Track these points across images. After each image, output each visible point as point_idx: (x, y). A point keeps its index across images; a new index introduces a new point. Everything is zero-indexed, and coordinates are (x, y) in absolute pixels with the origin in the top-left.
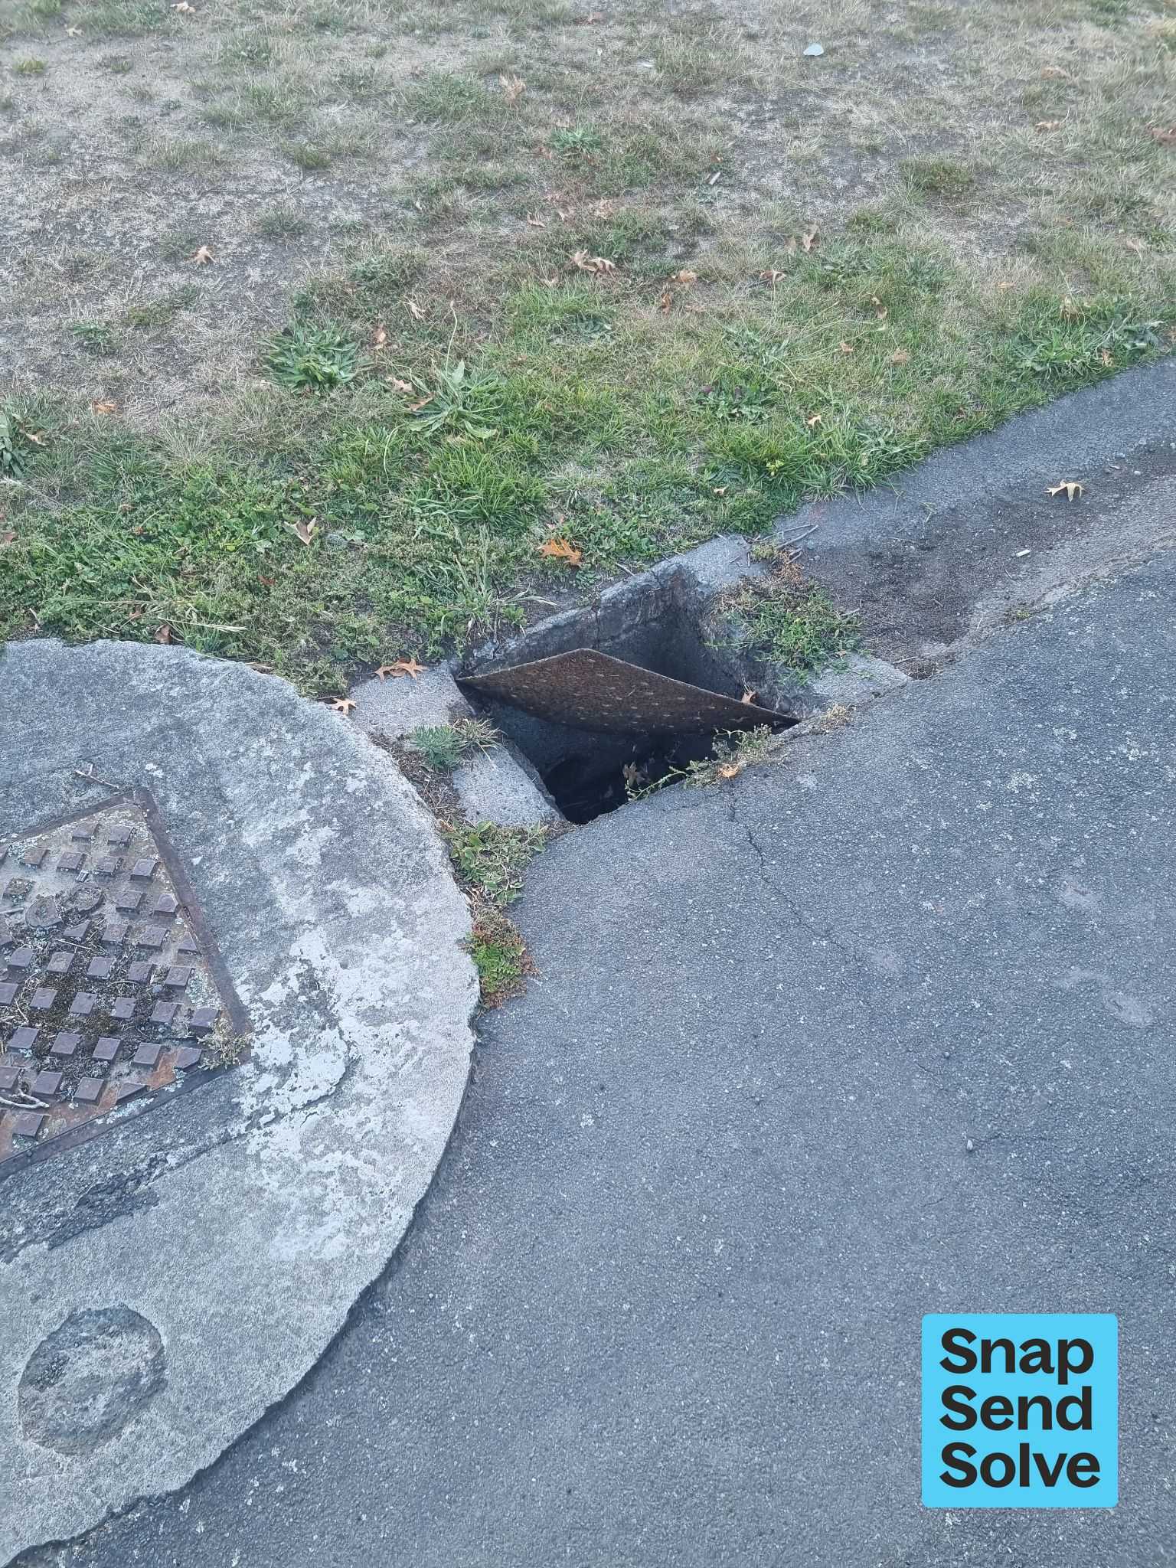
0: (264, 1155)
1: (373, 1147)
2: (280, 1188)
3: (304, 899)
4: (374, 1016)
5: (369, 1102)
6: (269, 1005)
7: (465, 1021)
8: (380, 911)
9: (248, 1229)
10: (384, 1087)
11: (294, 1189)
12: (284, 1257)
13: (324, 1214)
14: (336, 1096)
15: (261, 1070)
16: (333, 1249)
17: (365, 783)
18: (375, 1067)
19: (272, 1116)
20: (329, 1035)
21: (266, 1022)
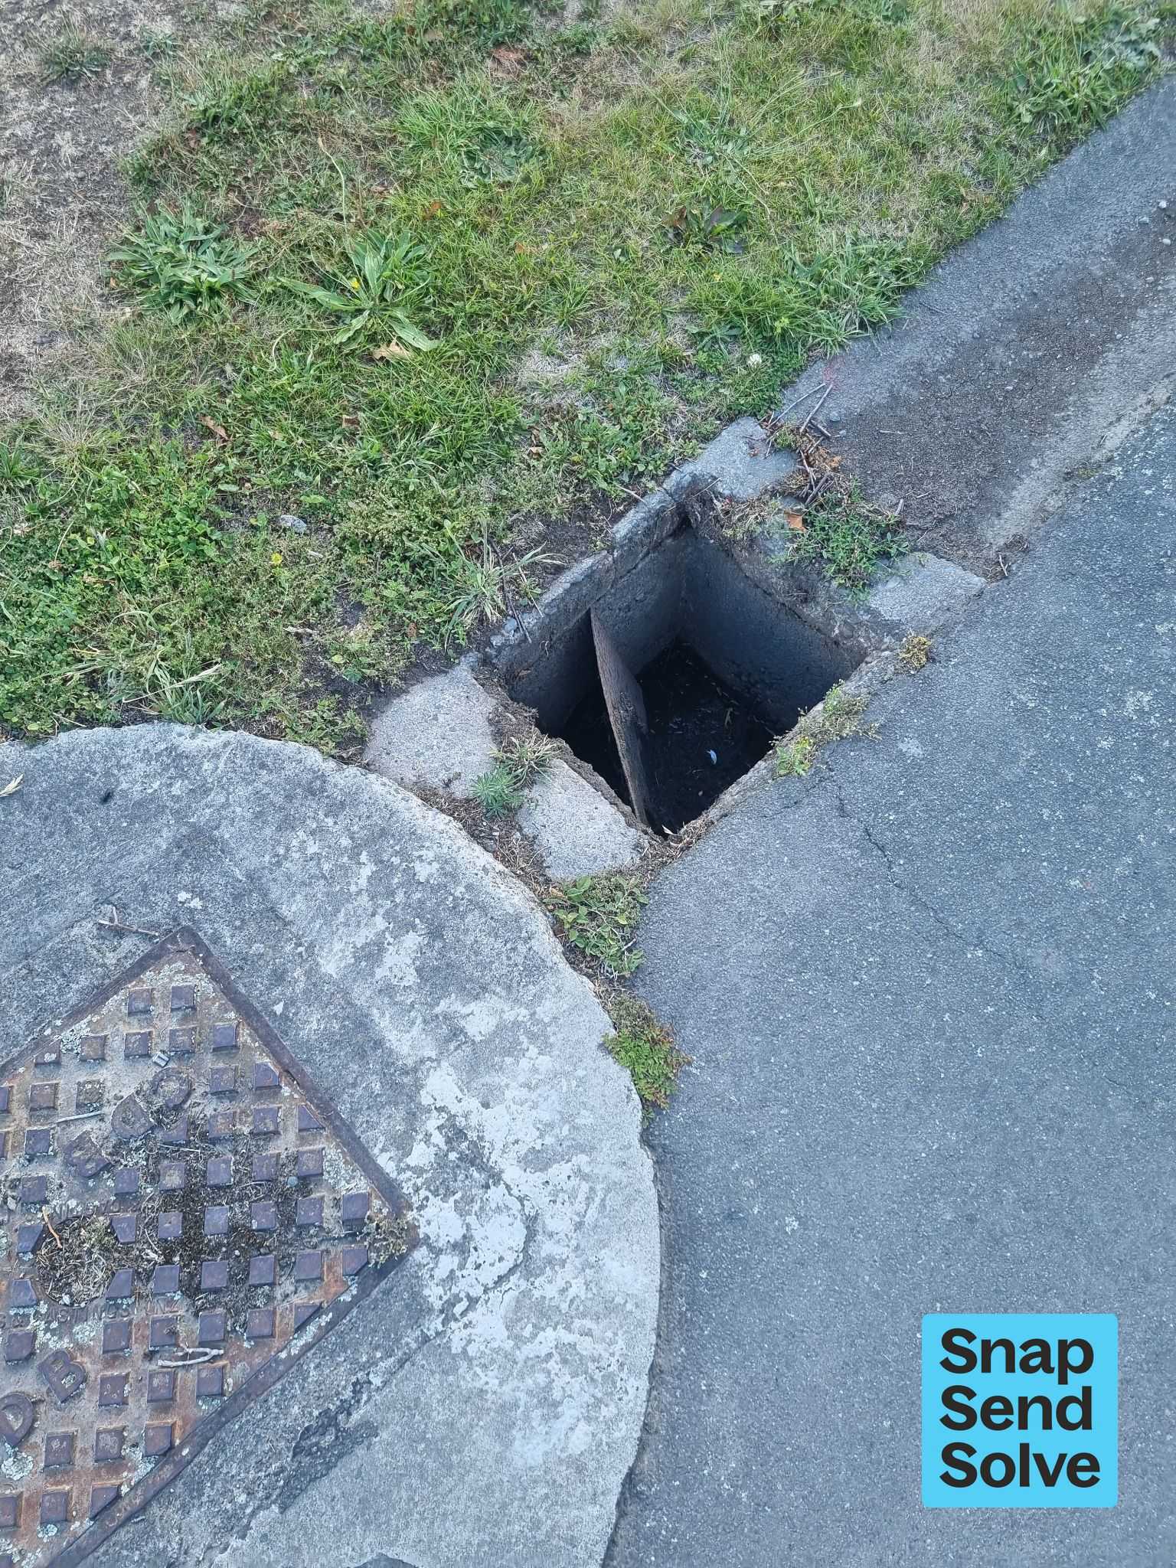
0: (472, 1350)
1: (584, 1316)
2: (501, 1384)
3: (415, 1031)
4: (536, 1160)
5: (563, 1263)
6: (419, 1171)
7: (636, 1143)
8: (500, 1029)
9: (484, 1441)
10: (574, 1242)
11: (516, 1383)
12: (532, 1463)
13: (556, 1404)
14: (526, 1265)
15: (438, 1252)
16: (580, 1441)
17: (436, 865)
18: (558, 1221)
19: (464, 1304)
20: (496, 1194)
21: (423, 1193)
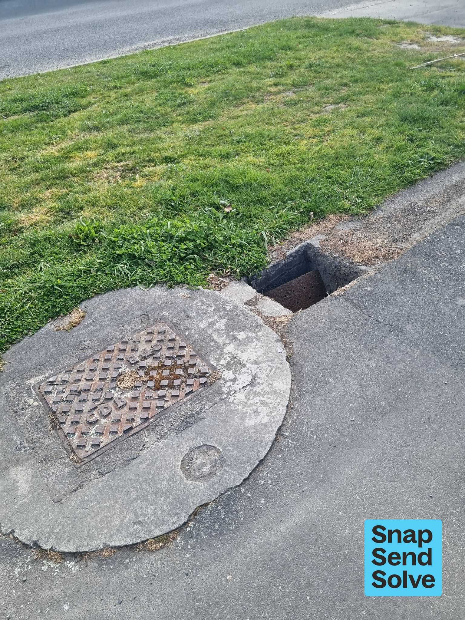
0: (235, 402)
1: (268, 394)
3: (224, 338)
4: (256, 363)
5: (262, 384)
6: (223, 365)
7: (285, 359)
8: (248, 337)
9: (237, 419)
10: (266, 380)
11: (247, 408)
12: (250, 425)
13: (259, 413)
14: (252, 384)
15: (226, 381)
17: (232, 307)
19: (234, 392)
20: (244, 370)
21: (223, 369)
